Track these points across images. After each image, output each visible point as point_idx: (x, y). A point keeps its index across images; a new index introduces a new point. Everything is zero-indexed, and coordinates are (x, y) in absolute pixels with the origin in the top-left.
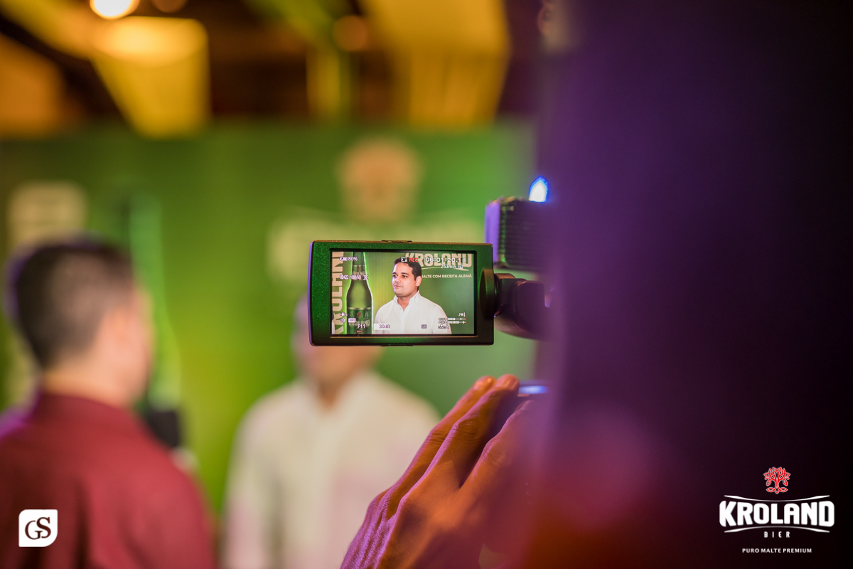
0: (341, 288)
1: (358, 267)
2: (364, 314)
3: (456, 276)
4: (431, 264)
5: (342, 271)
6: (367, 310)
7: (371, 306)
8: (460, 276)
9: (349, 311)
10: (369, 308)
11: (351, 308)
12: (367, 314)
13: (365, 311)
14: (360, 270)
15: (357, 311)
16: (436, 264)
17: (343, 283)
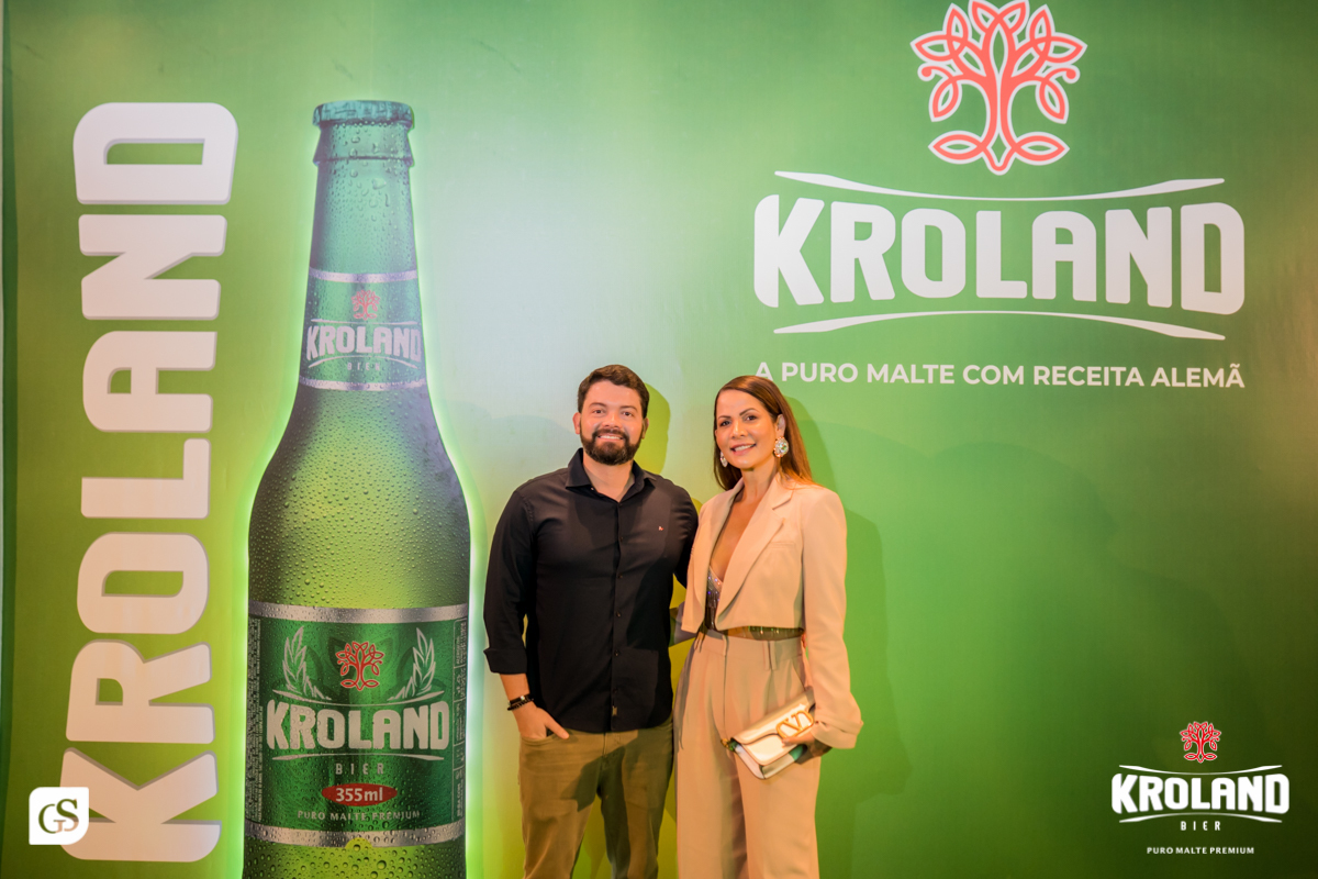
0: (196, 455)
1: (359, 286)
2: (406, 659)
3: (1135, 376)
4: (952, 284)
5: (209, 310)
6: (428, 628)
7: (463, 599)
8: (1160, 377)
9: (265, 637)
10: (447, 613)
11: (289, 612)
12: (428, 656)
13: (409, 632)
14: (376, 311)
15: (338, 635)
16: (991, 284)
17: (218, 412)
